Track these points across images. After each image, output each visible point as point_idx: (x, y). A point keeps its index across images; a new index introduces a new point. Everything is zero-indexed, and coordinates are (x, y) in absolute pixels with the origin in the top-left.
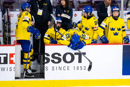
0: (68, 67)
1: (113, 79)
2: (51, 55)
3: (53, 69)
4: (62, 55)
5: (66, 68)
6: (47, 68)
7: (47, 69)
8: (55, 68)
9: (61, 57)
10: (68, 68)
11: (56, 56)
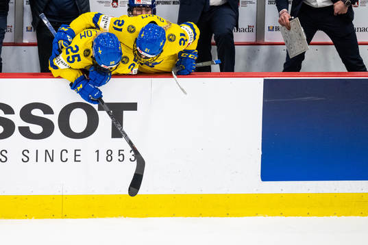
0: (78, 153)
1: (228, 193)
2: (17, 110)
3: (26, 159)
4: (57, 111)
5: (70, 156)
6: (4, 153)
7: (4, 159)
8: (32, 155)
9: (54, 118)
10: (75, 156)
11: (37, 112)
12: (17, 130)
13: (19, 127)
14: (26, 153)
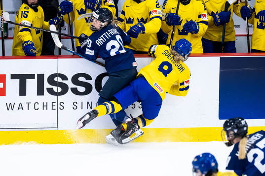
1: (199, 127)
2: (70, 78)
3: (75, 108)
4: (94, 78)
6: (62, 104)
7: (62, 108)
8: (79, 105)
9: (92, 82)
12: (69, 89)
13: (71, 88)
14: (75, 104)
